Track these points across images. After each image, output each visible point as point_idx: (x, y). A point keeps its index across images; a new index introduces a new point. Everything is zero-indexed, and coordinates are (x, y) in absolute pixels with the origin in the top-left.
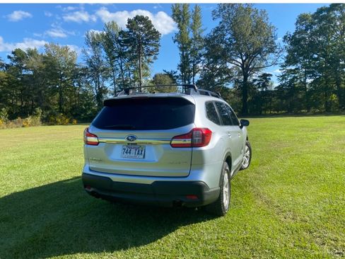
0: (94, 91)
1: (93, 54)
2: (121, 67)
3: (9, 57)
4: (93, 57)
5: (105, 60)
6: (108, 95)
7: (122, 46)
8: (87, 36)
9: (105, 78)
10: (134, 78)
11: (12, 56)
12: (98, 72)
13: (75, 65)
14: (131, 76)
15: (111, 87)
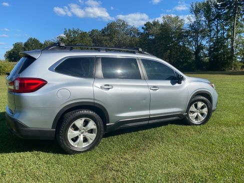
0: (194, 47)
1: (195, 20)
2: (217, 27)
3: (143, 28)
4: (195, 22)
5: (204, 23)
6: (204, 50)
7: (219, 9)
8: (192, 6)
9: (203, 37)
10: (227, 35)
11: (145, 27)
12: (198, 33)
13: (182, 29)
14: (226, 34)
15: (207, 44)
